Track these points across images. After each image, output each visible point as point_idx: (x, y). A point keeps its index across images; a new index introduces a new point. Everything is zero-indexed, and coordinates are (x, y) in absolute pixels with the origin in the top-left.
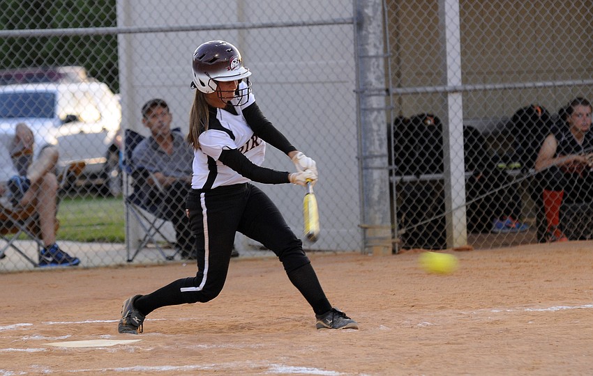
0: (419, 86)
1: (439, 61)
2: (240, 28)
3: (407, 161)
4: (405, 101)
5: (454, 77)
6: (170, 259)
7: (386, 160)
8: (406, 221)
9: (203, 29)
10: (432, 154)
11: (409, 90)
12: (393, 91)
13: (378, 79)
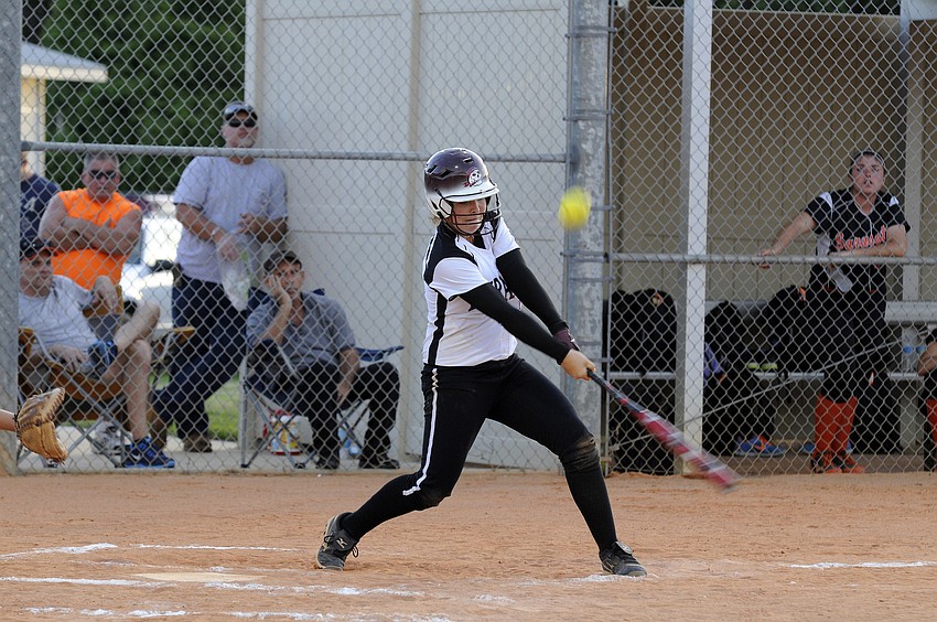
0: (650, 252)
1: (677, 219)
2: (413, 160)
3: (628, 353)
4: (628, 270)
5: (697, 243)
6: (300, 467)
7: (599, 350)
8: (621, 434)
9: (363, 158)
10: (662, 346)
11: (636, 256)
12: (614, 256)
13: (595, 239)
